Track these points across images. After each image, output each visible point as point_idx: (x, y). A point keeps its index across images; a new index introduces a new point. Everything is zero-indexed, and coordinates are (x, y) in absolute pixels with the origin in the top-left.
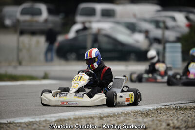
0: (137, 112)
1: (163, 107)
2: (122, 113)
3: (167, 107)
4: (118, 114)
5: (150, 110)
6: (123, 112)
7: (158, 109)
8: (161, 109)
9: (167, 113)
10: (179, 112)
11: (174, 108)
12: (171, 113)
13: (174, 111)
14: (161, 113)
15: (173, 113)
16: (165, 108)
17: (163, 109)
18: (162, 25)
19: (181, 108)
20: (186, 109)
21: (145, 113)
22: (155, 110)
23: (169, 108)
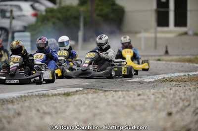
0: (2, 100)
1: (26, 95)
3: (30, 94)
5: (14, 98)
7: (21, 96)
8: (25, 96)
9: (32, 100)
10: (43, 99)
11: (37, 95)
12: (36, 99)
13: (38, 98)
14: (25, 100)
15: (38, 100)
16: (29, 95)
17: (27, 97)
18: (8, 14)
19: (44, 95)
20: (48, 96)
21: (10, 100)
22: (19, 97)
23: (32, 95)
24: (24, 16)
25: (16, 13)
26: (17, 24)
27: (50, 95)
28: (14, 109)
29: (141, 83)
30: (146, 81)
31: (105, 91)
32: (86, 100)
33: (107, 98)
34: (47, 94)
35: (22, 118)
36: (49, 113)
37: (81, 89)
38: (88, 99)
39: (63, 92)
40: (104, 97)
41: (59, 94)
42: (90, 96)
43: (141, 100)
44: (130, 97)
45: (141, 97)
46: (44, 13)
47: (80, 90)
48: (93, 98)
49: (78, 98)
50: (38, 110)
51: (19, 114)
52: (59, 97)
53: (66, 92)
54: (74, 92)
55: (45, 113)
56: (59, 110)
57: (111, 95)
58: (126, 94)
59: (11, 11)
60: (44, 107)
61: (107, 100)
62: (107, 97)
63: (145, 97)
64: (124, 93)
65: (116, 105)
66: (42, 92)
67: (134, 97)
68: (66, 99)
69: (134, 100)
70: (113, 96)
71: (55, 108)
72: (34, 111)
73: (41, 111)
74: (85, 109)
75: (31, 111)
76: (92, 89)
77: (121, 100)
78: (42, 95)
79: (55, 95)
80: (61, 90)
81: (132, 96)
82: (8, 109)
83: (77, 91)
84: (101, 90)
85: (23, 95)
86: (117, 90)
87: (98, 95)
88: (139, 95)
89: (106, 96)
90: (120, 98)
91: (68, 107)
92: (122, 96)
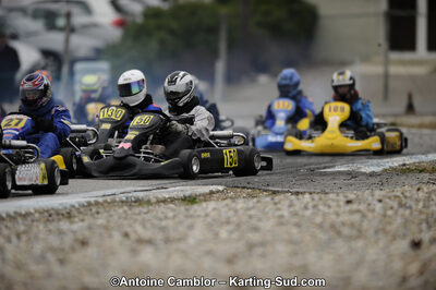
0: (47, 211)
1: (100, 200)
2: (15, 213)
3: (109, 199)
4: (8, 215)
5: (73, 206)
6: (18, 210)
7: (89, 204)
8: (97, 203)
9: (112, 213)
10: (137, 210)
11: (123, 202)
12: (121, 211)
13: (126, 208)
14: (98, 213)
15: (125, 212)
16: (106, 201)
17: (102, 204)
18: (61, 22)
19: (138, 201)
20: (149, 202)
21: (64, 212)
22: (84, 206)
23: (114, 201)
24: (95, 25)
25: (79, 19)
26: (82, 44)
27: (154, 200)
28: (74, 232)
29: (352, 175)
30: (363, 170)
31: (274, 193)
32: (231, 213)
33: (279, 209)
34: (146, 199)
35: (91, 251)
36: (150, 242)
37: (221, 188)
38: (236, 211)
39: (181, 195)
40: (271, 206)
41: (172, 200)
42: (241, 204)
43: (352, 212)
44: (329, 207)
45: (354, 207)
46: (139, 20)
47: (218, 191)
48: (248, 209)
49: (214, 209)
50: (126, 235)
51: (84, 243)
52: (171, 205)
53: (187, 194)
54: (204, 195)
55: (140, 241)
56: (173, 234)
57: (287, 203)
58: (320, 199)
59: (68, 15)
60: (139, 229)
61: (279, 213)
62: (279, 206)
63: (362, 207)
64: (316, 197)
65: (298, 225)
66: (135, 194)
67: (339, 206)
68: (187, 210)
69: (338, 214)
70: (291, 206)
71: (163, 229)
72: (117, 236)
73: (133, 236)
74: (231, 232)
75: (110, 236)
76: (244, 188)
77: (308, 213)
78: (135, 202)
79: (164, 201)
80: (178, 191)
81: (333, 204)
82: (61, 233)
83: (212, 193)
84: (266, 191)
85: (92, 200)
86: (301, 190)
87: (258, 202)
88: (349, 202)
89: (275, 204)
90: (306, 208)
91: (191, 227)
92: (310, 205)
